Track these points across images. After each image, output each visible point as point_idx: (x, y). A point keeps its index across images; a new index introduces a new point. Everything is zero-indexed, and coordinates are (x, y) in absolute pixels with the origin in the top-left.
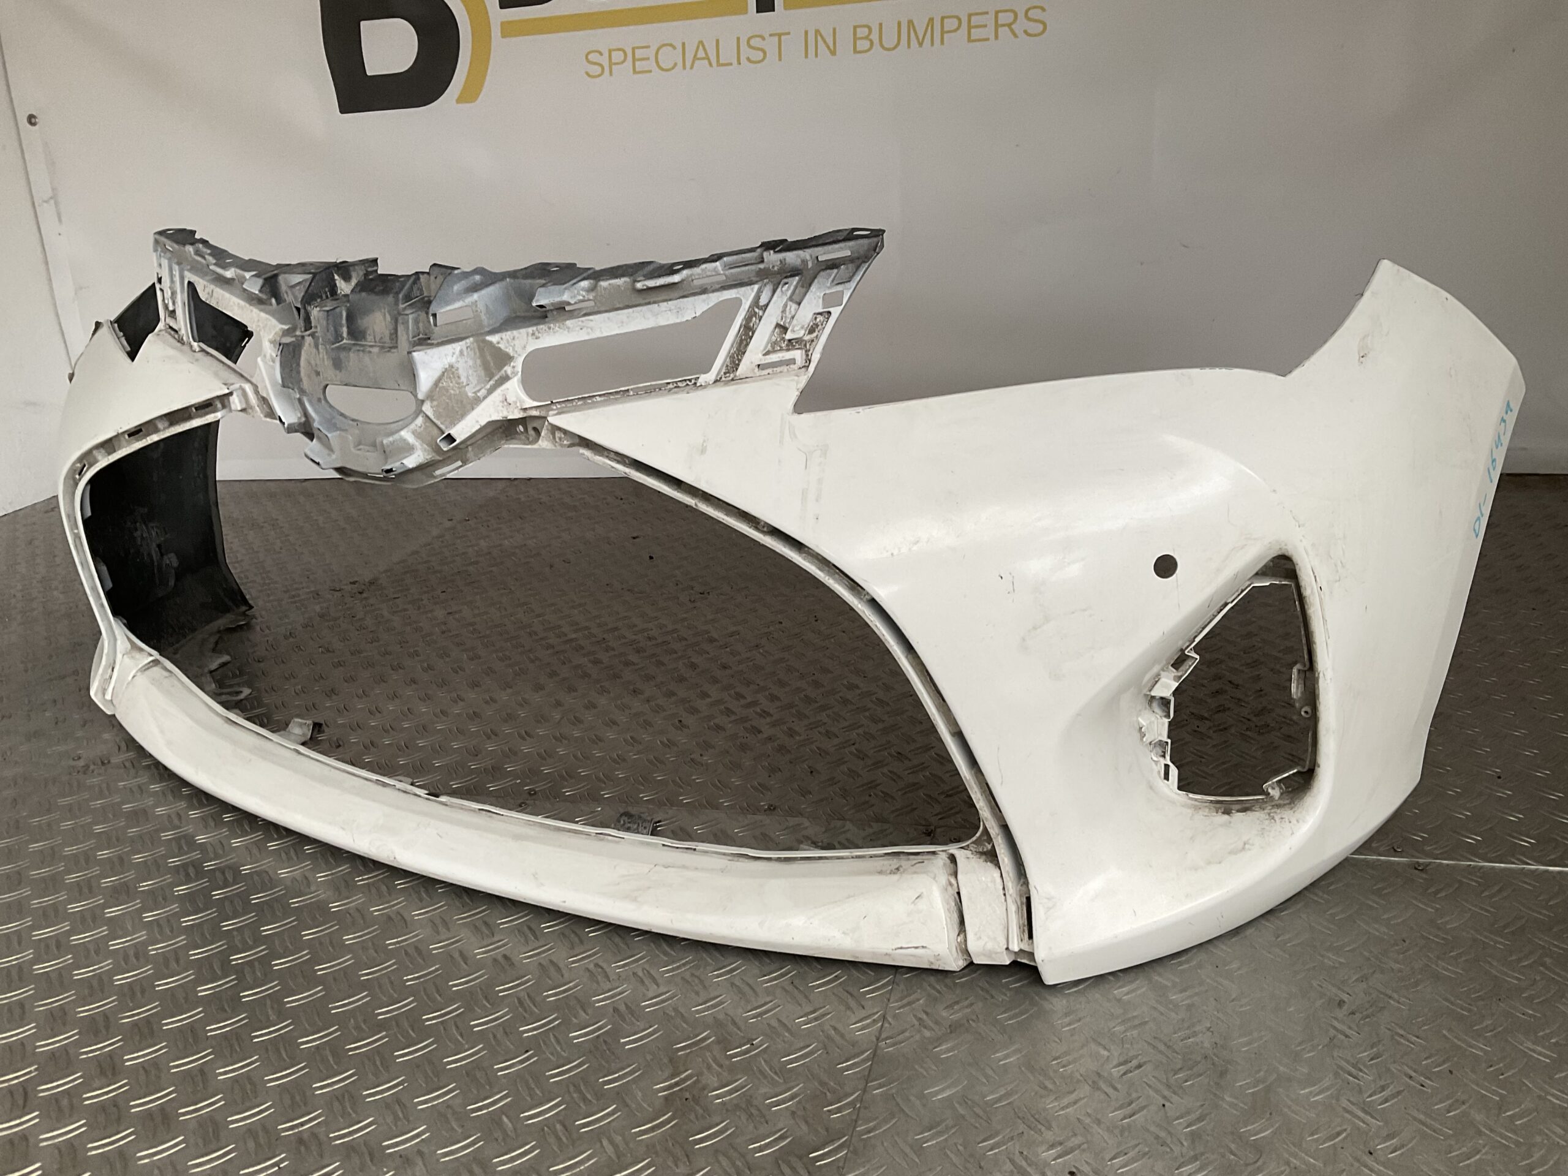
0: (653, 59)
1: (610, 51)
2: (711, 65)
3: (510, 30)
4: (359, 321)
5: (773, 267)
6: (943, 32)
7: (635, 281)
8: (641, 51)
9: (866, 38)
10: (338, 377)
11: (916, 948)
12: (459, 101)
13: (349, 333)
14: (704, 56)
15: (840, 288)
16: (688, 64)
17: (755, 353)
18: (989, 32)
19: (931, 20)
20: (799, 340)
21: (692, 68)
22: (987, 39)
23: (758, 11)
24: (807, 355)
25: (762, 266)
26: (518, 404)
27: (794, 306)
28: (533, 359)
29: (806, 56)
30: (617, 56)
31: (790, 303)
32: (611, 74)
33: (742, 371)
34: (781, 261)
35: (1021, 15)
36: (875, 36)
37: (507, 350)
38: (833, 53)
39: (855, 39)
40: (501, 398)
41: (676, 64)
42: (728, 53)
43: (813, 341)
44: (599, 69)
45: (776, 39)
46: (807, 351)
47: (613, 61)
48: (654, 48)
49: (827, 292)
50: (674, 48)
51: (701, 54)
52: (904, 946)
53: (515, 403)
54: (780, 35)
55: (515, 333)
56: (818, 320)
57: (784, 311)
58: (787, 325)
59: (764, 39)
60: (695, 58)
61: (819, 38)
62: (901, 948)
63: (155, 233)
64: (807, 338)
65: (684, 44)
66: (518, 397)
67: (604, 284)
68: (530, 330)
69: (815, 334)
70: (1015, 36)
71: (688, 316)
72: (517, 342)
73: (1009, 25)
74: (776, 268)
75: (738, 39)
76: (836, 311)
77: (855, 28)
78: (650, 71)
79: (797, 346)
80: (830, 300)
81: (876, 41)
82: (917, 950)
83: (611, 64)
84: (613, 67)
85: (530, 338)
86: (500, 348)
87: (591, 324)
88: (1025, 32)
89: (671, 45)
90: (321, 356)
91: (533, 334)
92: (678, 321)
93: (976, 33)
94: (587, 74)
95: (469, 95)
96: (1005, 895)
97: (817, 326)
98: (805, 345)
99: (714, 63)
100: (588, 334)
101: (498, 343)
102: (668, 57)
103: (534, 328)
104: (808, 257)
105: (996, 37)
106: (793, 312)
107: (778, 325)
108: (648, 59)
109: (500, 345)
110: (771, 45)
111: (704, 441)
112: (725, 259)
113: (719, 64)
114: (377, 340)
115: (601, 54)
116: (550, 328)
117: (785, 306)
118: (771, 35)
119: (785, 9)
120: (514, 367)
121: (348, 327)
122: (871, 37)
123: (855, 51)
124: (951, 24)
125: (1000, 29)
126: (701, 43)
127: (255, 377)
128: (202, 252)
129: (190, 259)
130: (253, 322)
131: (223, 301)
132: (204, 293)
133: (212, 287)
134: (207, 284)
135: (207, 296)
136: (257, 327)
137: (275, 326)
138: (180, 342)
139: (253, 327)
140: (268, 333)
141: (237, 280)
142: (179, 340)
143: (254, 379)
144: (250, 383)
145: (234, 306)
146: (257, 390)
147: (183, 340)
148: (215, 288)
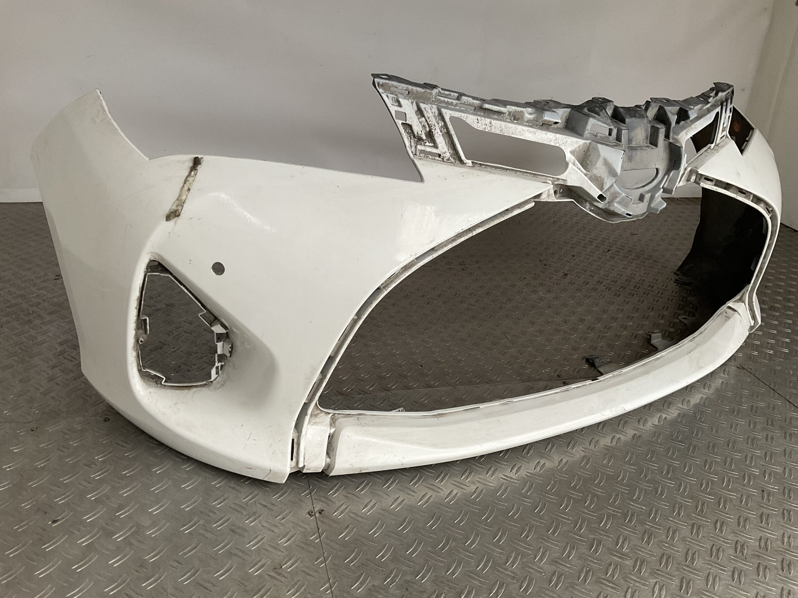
4: (630, 134)
52: (745, 337)
72: (683, 137)
127: (562, 175)
128: (444, 94)
129: (434, 99)
130: (551, 141)
131: (508, 129)
132: (479, 125)
133: (488, 120)
134: (479, 118)
135: (484, 127)
136: (557, 144)
137: (577, 142)
138: (444, 162)
139: (552, 144)
140: (569, 147)
141: (507, 114)
142: (443, 161)
143: (562, 177)
144: (551, 179)
145: (524, 132)
146: (560, 183)
147: (450, 160)
148: (492, 120)
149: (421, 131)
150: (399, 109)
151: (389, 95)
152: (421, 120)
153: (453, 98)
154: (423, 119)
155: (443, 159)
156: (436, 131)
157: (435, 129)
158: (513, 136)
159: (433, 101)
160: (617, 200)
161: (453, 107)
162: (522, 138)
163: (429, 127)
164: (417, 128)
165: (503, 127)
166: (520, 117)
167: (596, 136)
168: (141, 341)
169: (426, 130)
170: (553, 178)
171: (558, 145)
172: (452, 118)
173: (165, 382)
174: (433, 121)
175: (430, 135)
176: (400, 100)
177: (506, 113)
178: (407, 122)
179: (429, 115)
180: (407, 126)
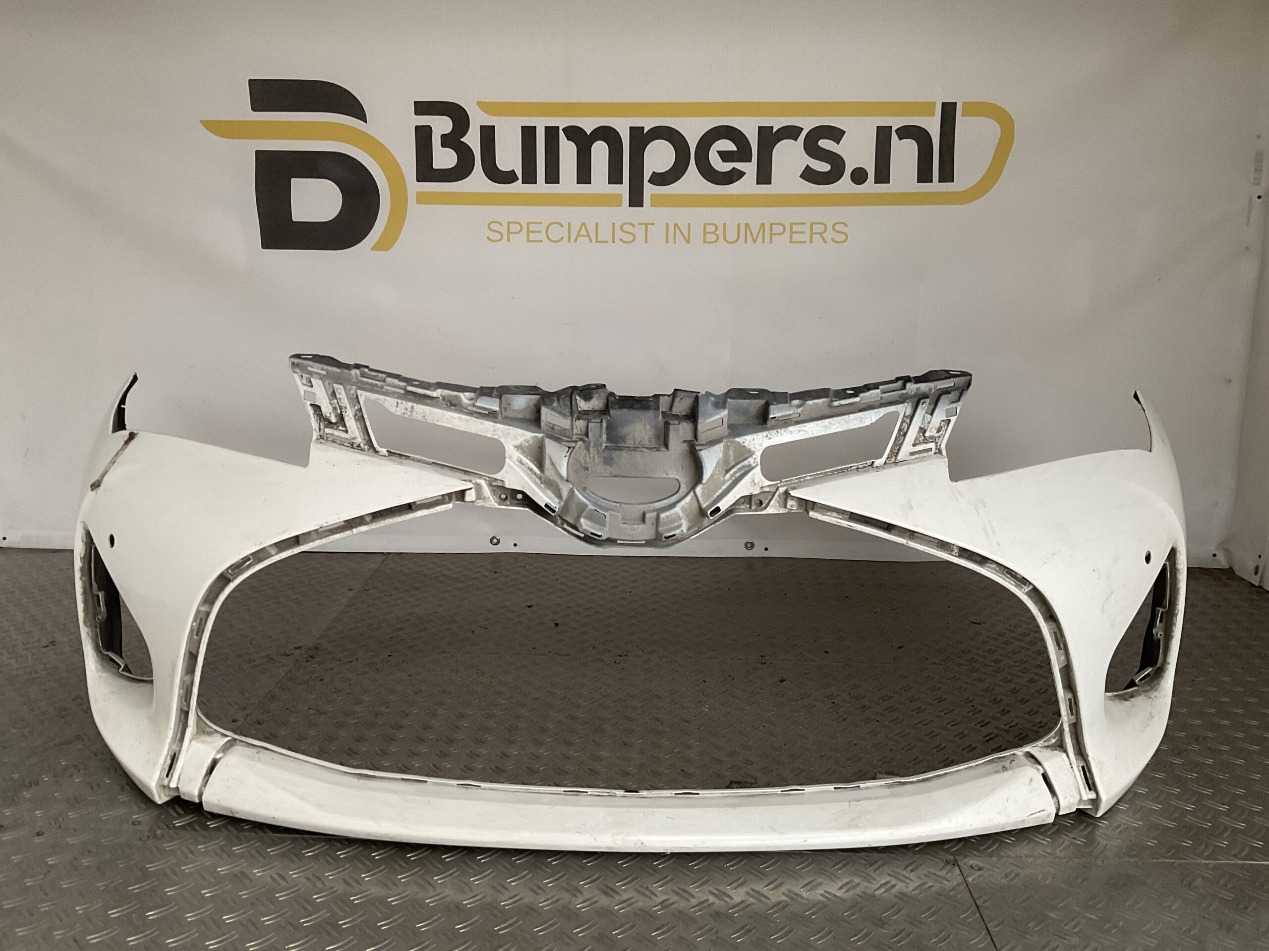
0: (544, 232)
1: (509, 223)
2: (591, 241)
3: (423, 198)
4: (619, 429)
5: (911, 392)
6: (771, 234)
7: (832, 401)
8: (534, 225)
9: (713, 233)
10: (608, 471)
11: (1039, 812)
12: (373, 249)
13: (608, 439)
14: (586, 234)
15: (954, 405)
16: (573, 239)
17: (907, 447)
18: (806, 237)
19: (763, 225)
20: (931, 437)
21: (575, 241)
22: (805, 242)
23: (630, 206)
24: (937, 446)
25: (904, 392)
26: (760, 484)
27: (929, 416)
28: (768, 452)
29: (667, 242)
30: (515, 228)
31: (926, 415)
32: (508, 240)
33: (901, 457)
34: (917, 389)
35: (830, 227)
36: (720, 232)
37: (750, 447)
38: (688, 241)
39: (705, 233)
40: (750, 480)
41: (562, 238)
42: (605, 234)
43: (940, 437)
44: (499, 237)
45: (644, 227)
46: (936, 443)
47: (511, 231)
48: (545, 225)
49: (948, 407)
50: (562, 226)
51: (583, 232)
52: (1033, 812)
53: (759, 483)
54: (646, 225)
55: (754, 436)
56: (942, 424)
57: (923, 419)
58: (926, 428)
59: (634, 226)
60: (578, 235)
61: (677, 230)
62: (1032, 814)
63: (290, 357)
64: (937, 435)
65: (569, 224)
66: (761, 480)
67: (810, 402)
68: (765, 434)
69: (941, 433)
70: (825, 242)
71: (868, 423)
72: (756, 442)
73: (821, 234)
74: (912, 393)
75: (614, 224)
76: (953, 419)
77: (705, 225)
78: (542, 241)
79: (930, 441)
80: (950, 413)
81: (721, 237)
82: (1040, 813)
83: (509, 233)
84: (511, 235)
85: (765, 439)
86: (745, 446)
87: (805, 429)
88: (832, 239)
89: (559, 224)
90: (592, 455)
91: (767, 436)
92: (861, 426)
93: (796, 237)
94: (488, 238)
95: (384, 245)
96: (1072, 767)
97: (942, 428)
98: (935, 440)
99: (594, 240)
100: (804, 435)
101: (744, 443)
102: (556, 232)
103: (767, 432)
104: (933, 387)
105: (811, 242)
106: (929, 420)
107: (921, 428)
108: (540, 232)
109: (745, 444)
110: (639, 232)
111: (908, 501)
112: (881, 387)
113: (597, 241)
114: (637, 443)
115: (501, 224)
116: (778, 432)
117: (924, 416)
118: (639, 224)
119: (652, 206)
120: (755, 459)
121: (607, 434)
122: (717, 232)
123: (705, 242)
124: (778, 229)
125: (814, 236)
126: (583, 224)
127: (497, 475)
128: (371, 375)
129: (355, 380)
130: (487, 431)
131: (432, 415)
132: (398, 409)
133: (410, 404)
134: (399, 401)
135: (403, 411)
136: (494, 435)
137: (523, 434)
138: (354, 448)
139: (489, 435)
140: (512, 440)
141: (441, 398)
142: (352, 447)
143: (497, 476)
144: (487, 479)
145: (453, 419)
146: (499, 484)
147: (360, 447)
148: (415, 405)
149: (330, 413)
150: (309, 389)
151: (303, 375)
152: (332, 402)
153: (381, 379)
154: (335, 401)
155: (352, 445)
156: (347, 414)
157: (346, 412)
158: (438, 423)
159: (354, 382)
160: (584, 514)
161: (378, 389)
162: (449, 426)
163: (341, 408)
164: (327, 410)
165: (427, 413)
166: (457, 403)
167: (553, 428)
168: (98, 619)
169: (336, 413)
170: (489, 477)
171: (496, 437)
172: (367, 400)
173: (123, 670)
174: (345, 402)
175: (341, 418)
176: (312, 380)
177: (438, 398)
178: (317, 403)
179: (341, 397)
180: (316, 407)
